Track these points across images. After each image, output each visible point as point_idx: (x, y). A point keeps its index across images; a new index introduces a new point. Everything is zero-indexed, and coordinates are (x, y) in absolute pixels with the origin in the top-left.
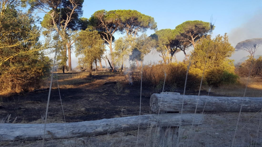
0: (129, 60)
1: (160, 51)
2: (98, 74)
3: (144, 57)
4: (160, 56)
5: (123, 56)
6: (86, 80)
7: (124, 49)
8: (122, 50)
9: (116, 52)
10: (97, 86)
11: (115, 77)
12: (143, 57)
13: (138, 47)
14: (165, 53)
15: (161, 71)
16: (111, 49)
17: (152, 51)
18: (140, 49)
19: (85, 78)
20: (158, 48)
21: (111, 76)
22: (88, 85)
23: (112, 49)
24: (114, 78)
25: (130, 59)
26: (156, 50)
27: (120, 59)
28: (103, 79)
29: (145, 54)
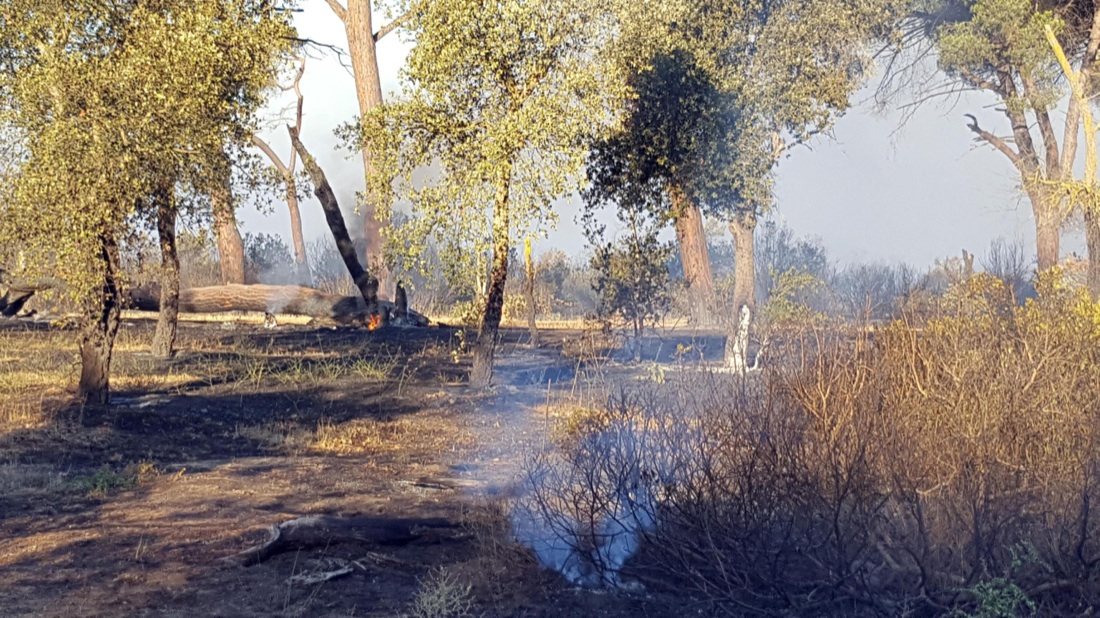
0: (591, 199)
1: (987, 64)
2: (186, 378)
3: (782, 160)
4: (986, 137)
5: (509, 152)
6: (32, 472)
7: (520, 71)
8: (506, 75)
9: (429, 99)
10: (171, 578)
11: (406, 421)
12: (763, 166)
13: (698, 32)
14: (1052, 98)
15: (991, 417)
16: (365, 38)
17: (876, 73)
18: (723, 60)
19: (22, 438)
20: (963, 37)
21: (345, 411)
22: (59, 551)
23: (375, 38)
24: (385, 434)
25: (605, 184)
26: (932, 60)
27: (475, 192)
28: (256, 461)
29: (792, 124)
